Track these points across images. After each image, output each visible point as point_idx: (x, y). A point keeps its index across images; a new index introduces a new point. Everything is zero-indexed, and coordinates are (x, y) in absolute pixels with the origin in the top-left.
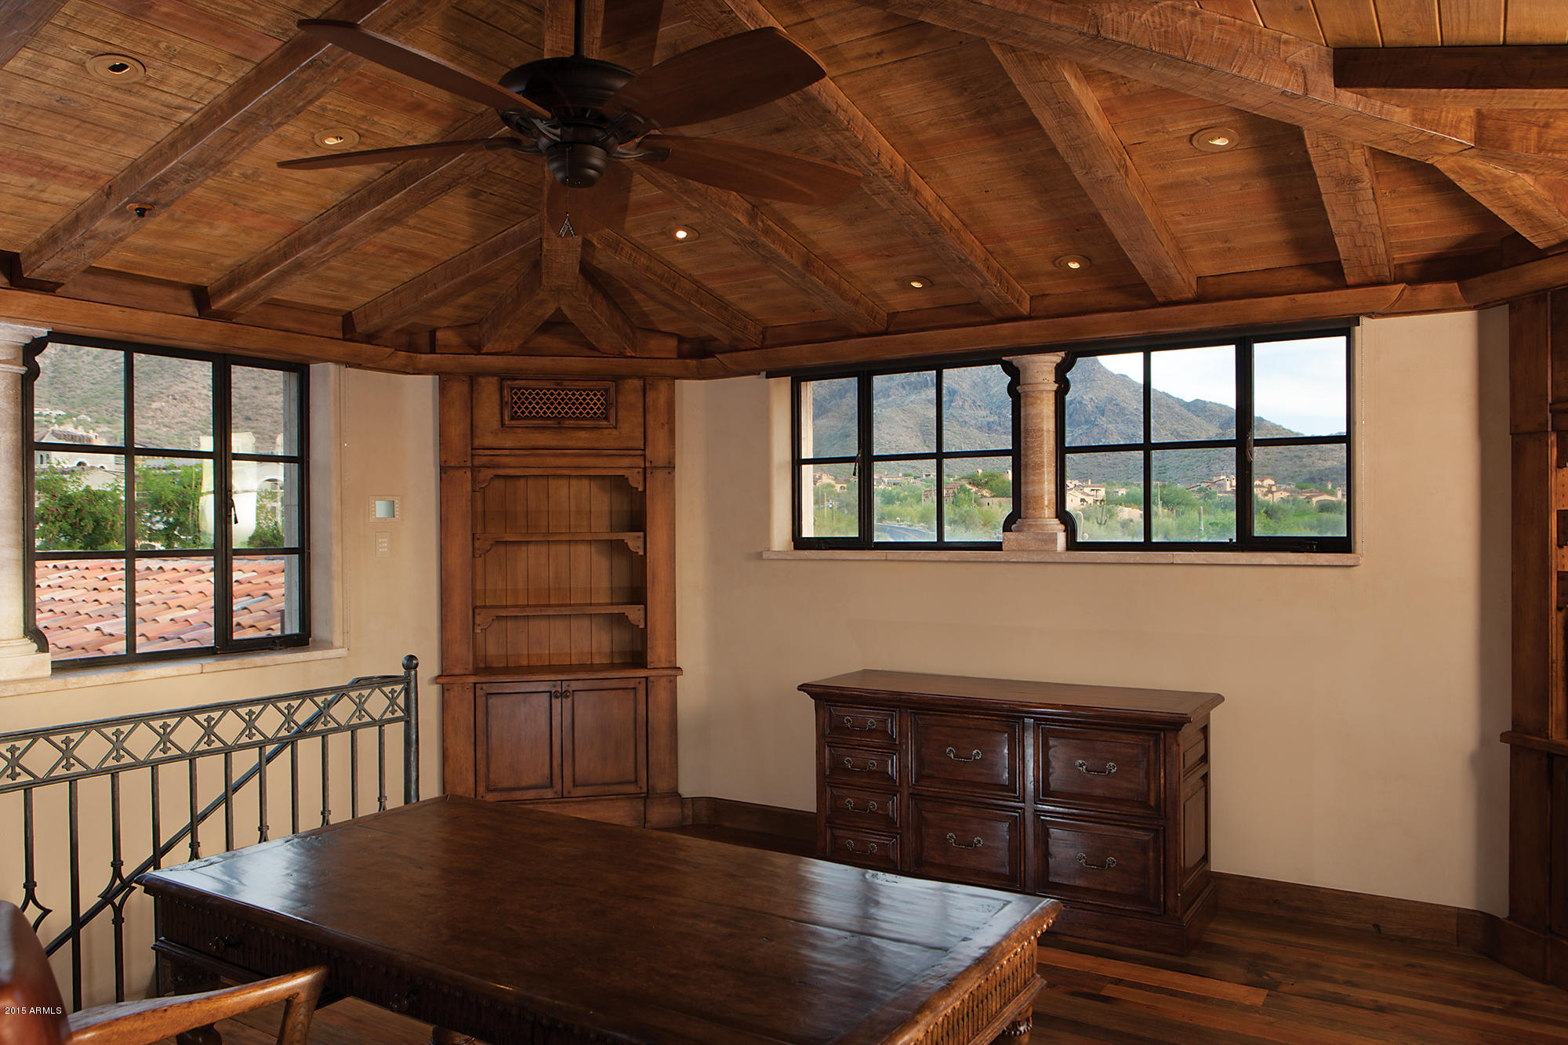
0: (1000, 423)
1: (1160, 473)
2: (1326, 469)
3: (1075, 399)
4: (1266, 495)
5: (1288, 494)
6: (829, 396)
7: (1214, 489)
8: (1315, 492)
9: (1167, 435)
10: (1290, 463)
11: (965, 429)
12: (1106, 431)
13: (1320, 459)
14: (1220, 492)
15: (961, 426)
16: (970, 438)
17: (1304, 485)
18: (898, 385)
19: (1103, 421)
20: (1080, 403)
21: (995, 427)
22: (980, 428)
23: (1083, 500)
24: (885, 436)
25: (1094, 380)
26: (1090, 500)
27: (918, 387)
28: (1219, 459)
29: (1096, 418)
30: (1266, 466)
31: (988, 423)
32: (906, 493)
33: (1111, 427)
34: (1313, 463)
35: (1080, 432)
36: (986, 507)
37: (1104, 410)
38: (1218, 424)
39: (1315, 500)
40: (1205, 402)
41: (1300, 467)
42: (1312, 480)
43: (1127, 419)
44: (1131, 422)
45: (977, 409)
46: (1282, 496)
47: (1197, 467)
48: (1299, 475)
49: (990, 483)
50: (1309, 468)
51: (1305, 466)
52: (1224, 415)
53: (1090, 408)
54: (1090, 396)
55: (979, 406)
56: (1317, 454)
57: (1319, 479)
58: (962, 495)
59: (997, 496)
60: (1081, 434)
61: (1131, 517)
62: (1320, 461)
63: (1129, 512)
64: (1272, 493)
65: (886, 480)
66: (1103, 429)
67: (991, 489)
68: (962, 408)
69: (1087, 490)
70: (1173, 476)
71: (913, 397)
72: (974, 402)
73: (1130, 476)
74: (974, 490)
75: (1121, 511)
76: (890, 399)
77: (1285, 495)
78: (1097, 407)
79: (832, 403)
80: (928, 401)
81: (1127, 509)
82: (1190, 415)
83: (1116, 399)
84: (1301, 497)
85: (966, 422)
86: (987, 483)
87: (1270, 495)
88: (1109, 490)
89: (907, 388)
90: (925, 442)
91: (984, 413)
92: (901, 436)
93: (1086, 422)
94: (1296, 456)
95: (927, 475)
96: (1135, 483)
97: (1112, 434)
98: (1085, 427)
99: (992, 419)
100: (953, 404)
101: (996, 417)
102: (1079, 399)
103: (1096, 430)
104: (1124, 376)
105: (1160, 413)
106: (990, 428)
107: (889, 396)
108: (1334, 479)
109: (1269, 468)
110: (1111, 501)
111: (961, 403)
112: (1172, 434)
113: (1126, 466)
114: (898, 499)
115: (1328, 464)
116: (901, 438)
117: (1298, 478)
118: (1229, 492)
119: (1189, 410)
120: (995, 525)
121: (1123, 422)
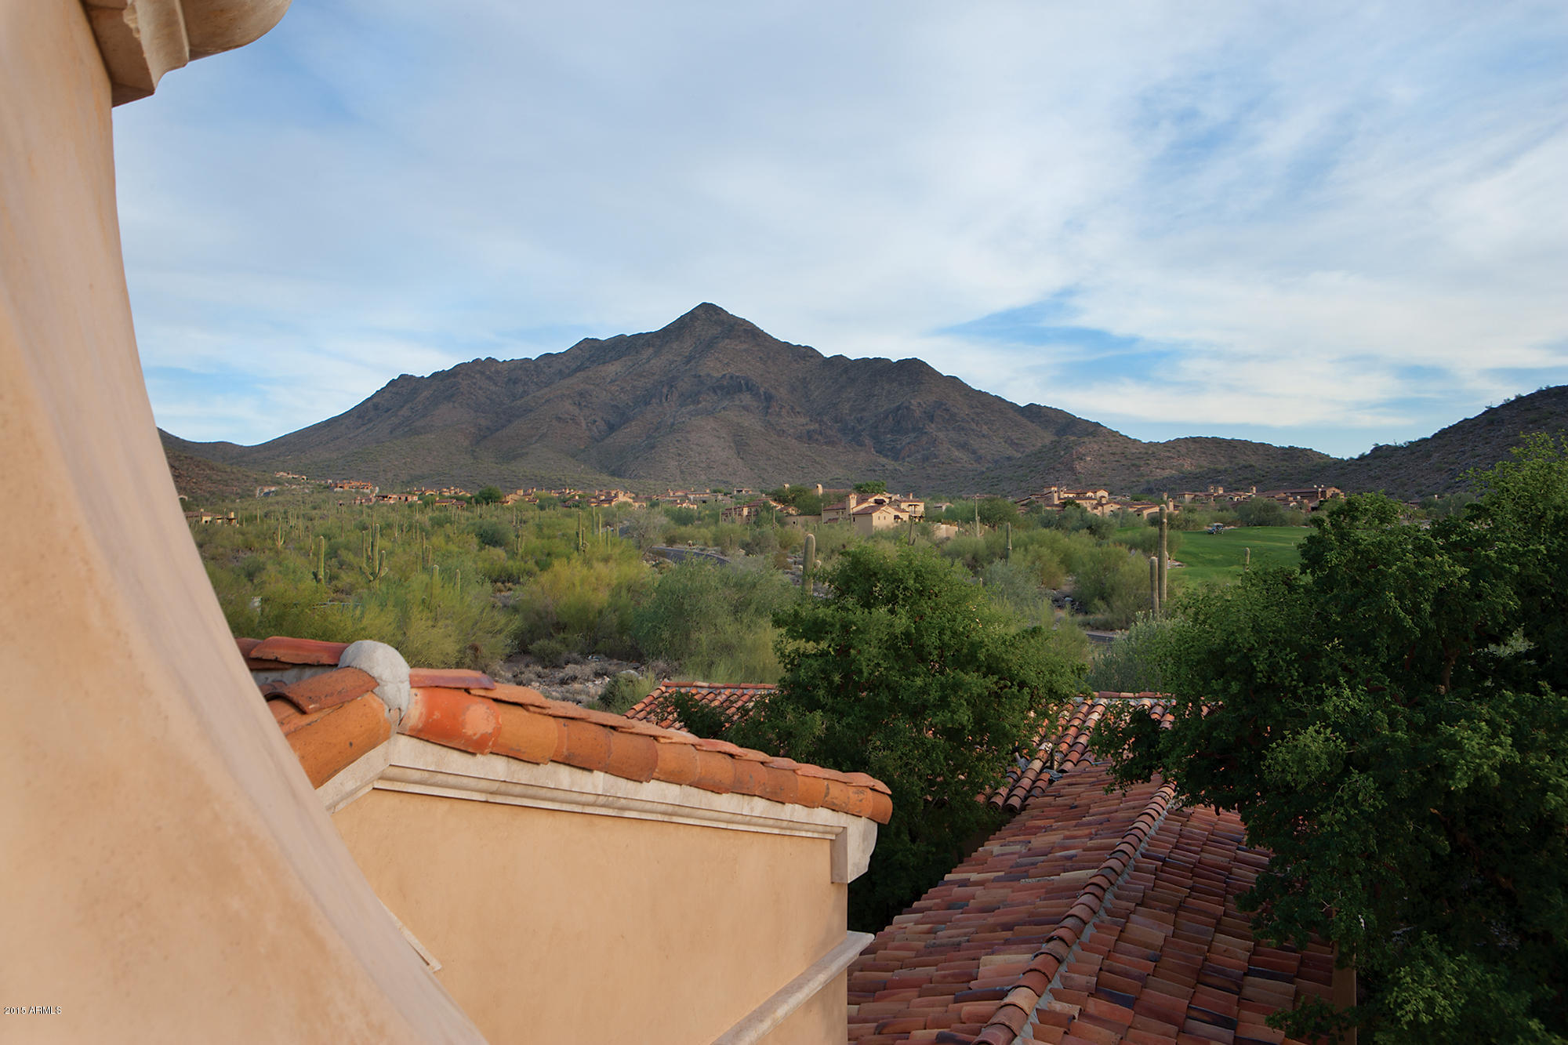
0: (821, 431)
1: (992, 485)
2: (1164, 478)
3: (902, 403)
4: (1096, 508)
5: (1118, 507)
6: (633, 403)
7: (1041, 502)
8: (1147, 504)
9: (1000, 443)
10: (1128, 472)
11: (783, 439)
12: (935, 440)
13: (1157, 468)
14: (1048, 505)
15: (779, 436)
16: (788, 449)
17: (1140, 496)
18: (708, 389)
19: (932, 428)
20: (907, 408)
21: (816, 436)
22: (799, 438)
23: (896, 517)
24: (694, 447)
25: (922, 383)
26: (905, 517)
27: (731, 392)
28: (1054, 469)
29: (924, 425)
30: (1102, 476)
31: (808, 432)
32: (707, 512)
33: (941, 435)
34: (1151, 472)
35: (908, 440)
36: (788, 528)
37: (932, 416)
38: (1054, 431)
39: (1145, 513)
40: (1039, 406)
41: (1138, 476)
42: (1150, 491)
43: (959, 426)
44: (963, 429)
45: (795, 416)
46: (1112, 509)
47: (1032, 478)
48: (1136, 486)
49: (798, 500)
50: (1146, 478)
51: (1142, 475)
52: (1059, 421)
53: (918, 413)
54: (919, 401)
55: (798, 413)
56: (1155, 462)
57: (1157, 489)
58: (764, 514)
59: (804, 514)
60: (909, 443)
61: (948, 535)
62: (1158, 470)
63: (947, 530)
64: (1102, 505)
65: (692, 497)
66: (932, 436)
67: (798, 507)
68: (779, 415)
69: (904, 506)
70: (1005, 488)
71: (725, 403)
72: (793, 408)
73: (961, 489)
74: (779, 508)
75: (938, 528)
76: (700, 406)
77: (1115, 507)
78: (925, 412)
79: (636, 410)
80: (743, 407)
81: (944, 526)
82: (1025, 421)
83: (945, 405)
84: (1130, 510)
85: (783, 431)
86: (794, 499)
87: (1100, 508)
88: (929, 505)
89: (719, 392)
90: (739, 453)
91: (803, 420)
92: (713, 446)
93: (914, 430)
94: (1133, 465)
95: (739, 491)
96: (964, 496)
97: (942, 443)
98: (913, 435)
99: (812, 427)
100: (770, 411)
101: (817, 425)
102: (907, 404)
103: (925, 439)
104: (955, 378)
105: (992, 418)
106: (810, 438)
107: (699, 402)
108: (1172, 489)
109: (1106, 479)
110: (931, 518)
111: (777, 410)
112: (1005, 442)
113: (957, 478)
114: (699, 519)
115: (1167, 473)
116: (713, 450)
117: (1135, 489)
118: (1057, 505)
119: (1023, 416)
120: (796, 547)
121: (954, 429)
